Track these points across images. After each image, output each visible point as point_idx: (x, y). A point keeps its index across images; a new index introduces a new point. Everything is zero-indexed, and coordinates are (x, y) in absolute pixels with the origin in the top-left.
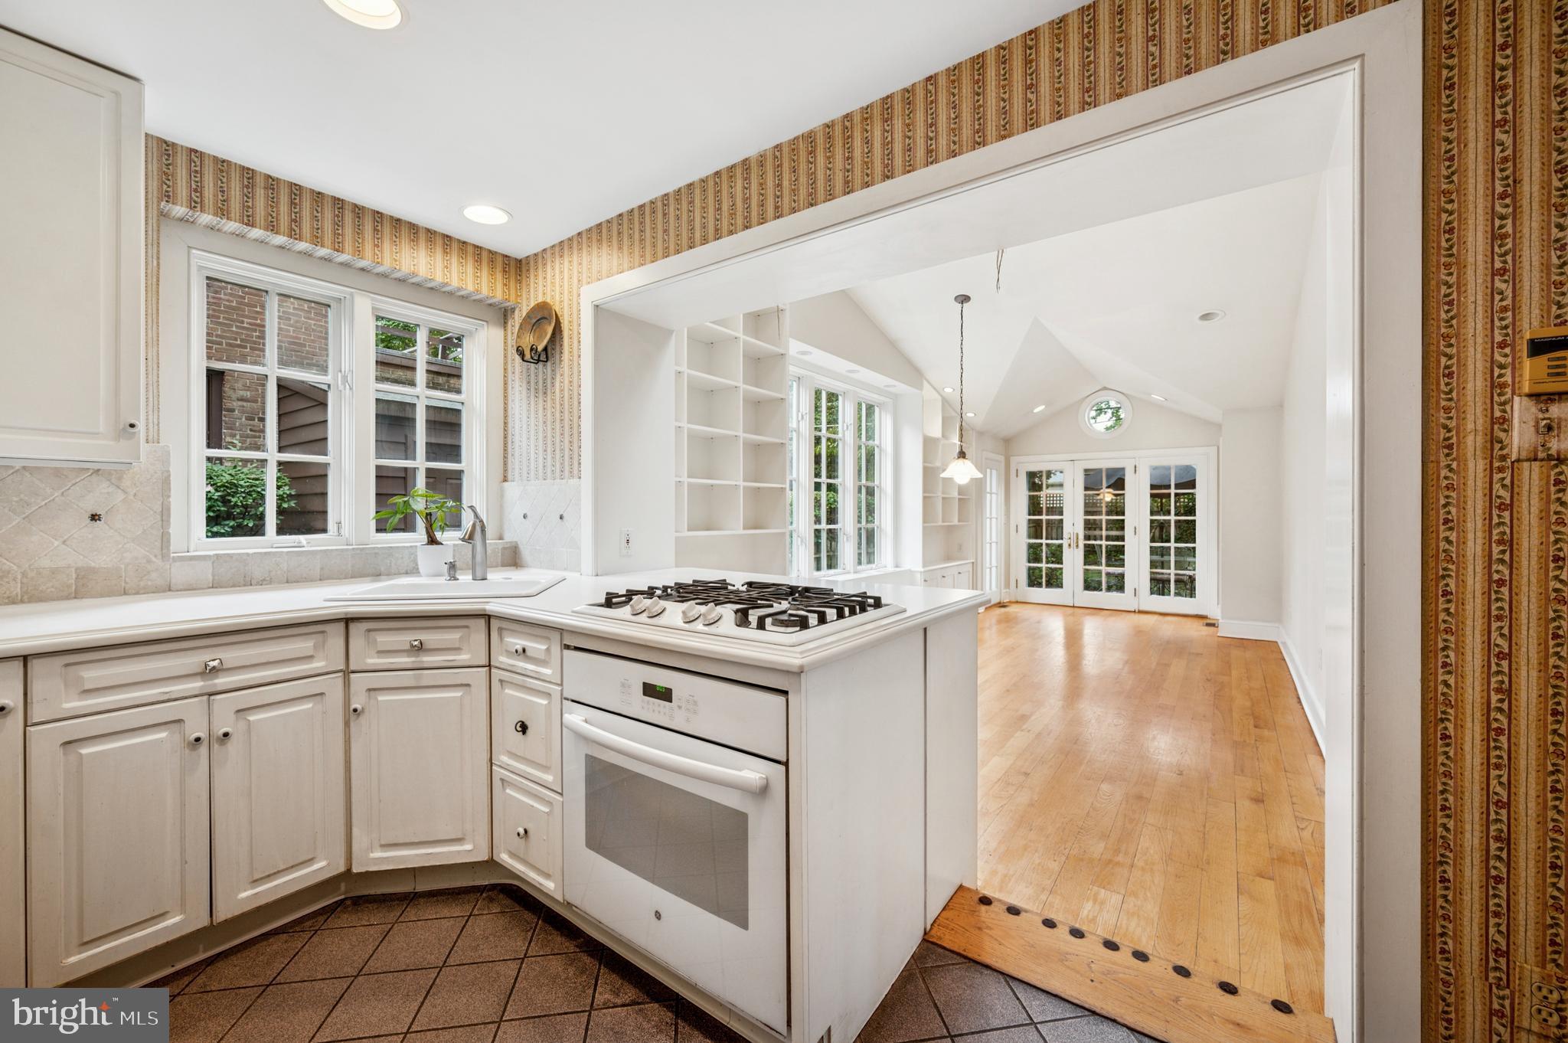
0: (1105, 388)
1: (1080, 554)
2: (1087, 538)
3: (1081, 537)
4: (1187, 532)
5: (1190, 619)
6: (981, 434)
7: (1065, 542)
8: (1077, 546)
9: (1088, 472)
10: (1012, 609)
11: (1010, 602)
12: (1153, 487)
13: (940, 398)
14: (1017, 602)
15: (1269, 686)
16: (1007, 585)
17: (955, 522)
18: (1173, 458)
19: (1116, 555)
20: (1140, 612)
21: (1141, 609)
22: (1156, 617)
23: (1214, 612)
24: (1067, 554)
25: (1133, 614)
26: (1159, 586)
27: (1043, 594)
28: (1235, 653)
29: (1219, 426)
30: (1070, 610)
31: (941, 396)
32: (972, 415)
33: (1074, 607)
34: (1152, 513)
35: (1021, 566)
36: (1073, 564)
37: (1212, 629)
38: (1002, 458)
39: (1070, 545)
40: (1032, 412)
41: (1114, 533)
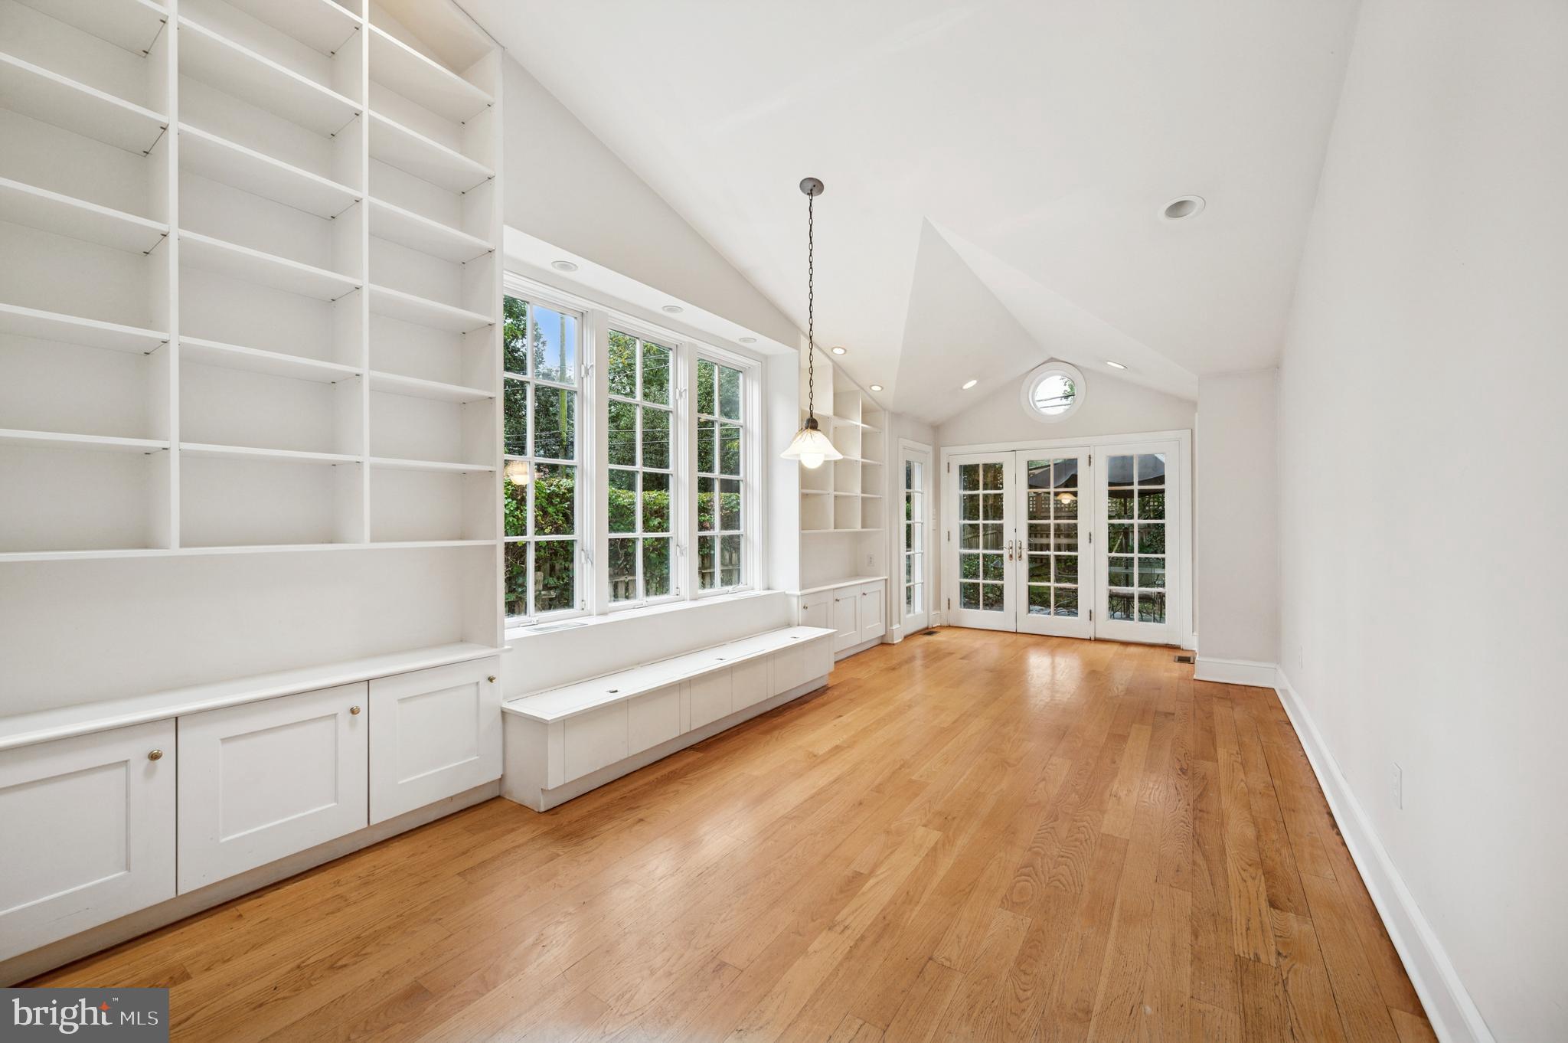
0: (1052, 360)
1: (1024, 567)
2: (1031, 547)
3: (1025, 545)
4: (1155, 540)
5: (1158, 651)
6: (897, 416)
7: (1005, 552)
8: (1020, 557)
9: (1031, 466)
10: (941, 637)
11: (941, 627)
12: (1111, 484)
13: (831, 364)
14: (950, 627)
15: (1277, 782)
16: (937, 605)
17: (858, 528)
18: (1136, 446)
19: (1069, 568)
20: (1097, 640)
21: (1098, 636)
22: (1115, 648)
23: (1190, 641)
24: (1008, 567)
25: (1087, 643)
26: (1120, 605)
27: (980, 617)
28: (1220, 710)
29: (1193, 405)
30: (1010, 638)
31: (833, 361)
32: (879, 388)
33: (1016, 633)
34: (1110, 517)
35: (953, 581)
36: (1016, 579)
37: (1186, 666)
38: (929, 449)
39: (1011, 556)
40: (961, 388)
41: (1064, 541)
